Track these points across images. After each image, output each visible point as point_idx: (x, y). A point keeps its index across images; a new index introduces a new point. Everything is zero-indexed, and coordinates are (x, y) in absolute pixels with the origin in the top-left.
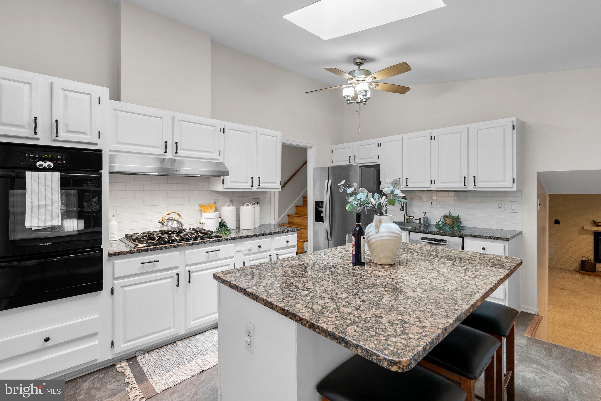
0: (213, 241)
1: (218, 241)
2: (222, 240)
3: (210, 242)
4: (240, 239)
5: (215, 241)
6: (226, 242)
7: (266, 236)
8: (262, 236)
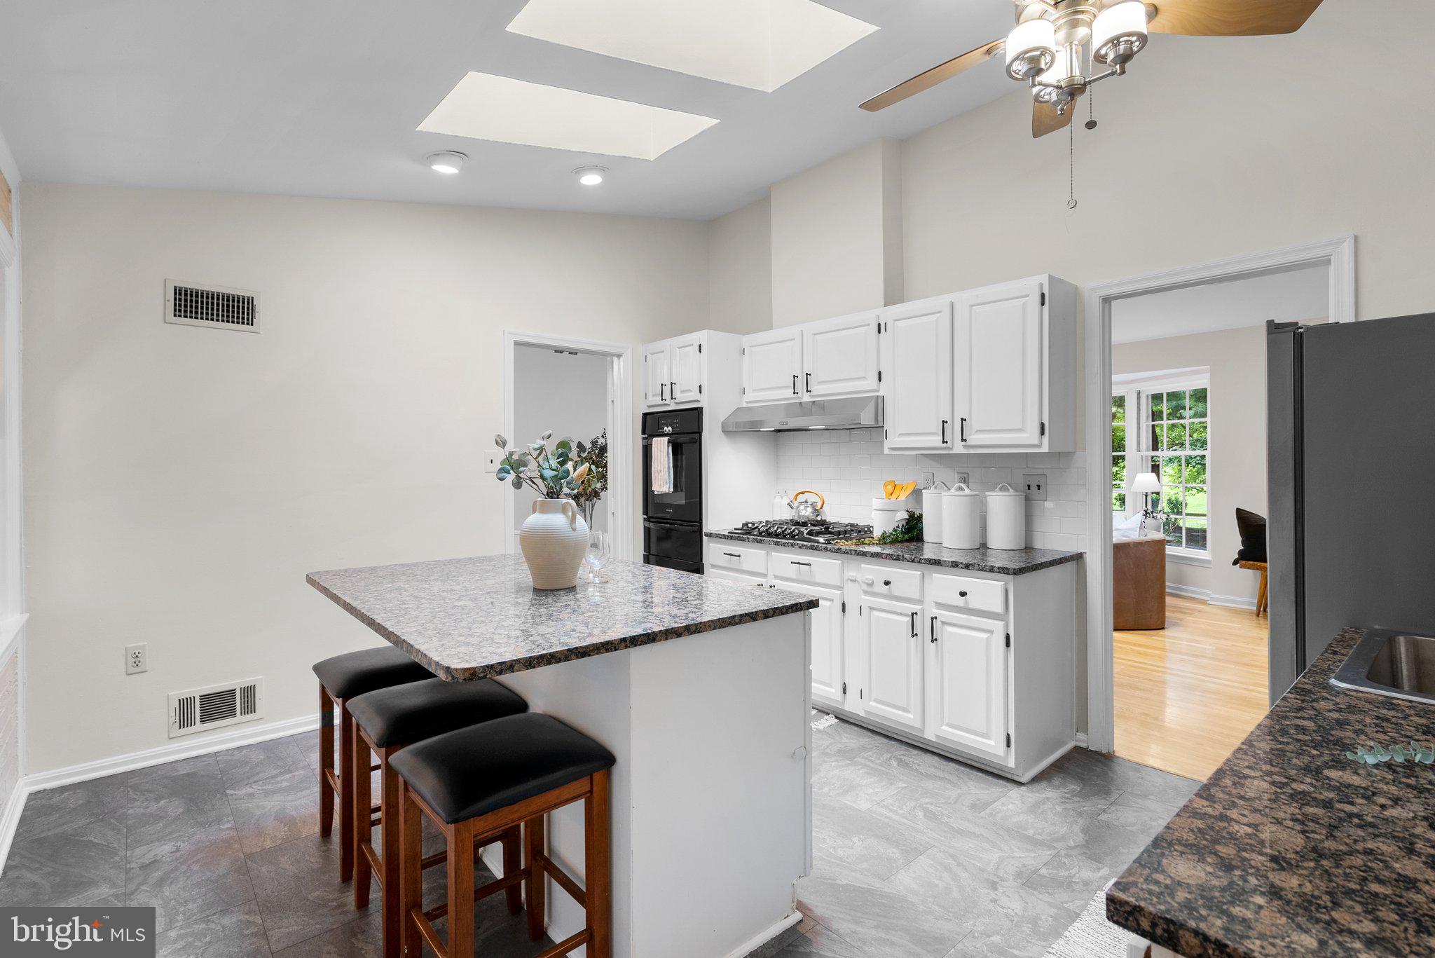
0: (803, 546)
1: (812, 548)
2: (816, 549)
3: (800, 547)
4: (847, 553)
5: (807, 547)
6: (824, 553)
7: (905, 563)
8: (896, 559)
